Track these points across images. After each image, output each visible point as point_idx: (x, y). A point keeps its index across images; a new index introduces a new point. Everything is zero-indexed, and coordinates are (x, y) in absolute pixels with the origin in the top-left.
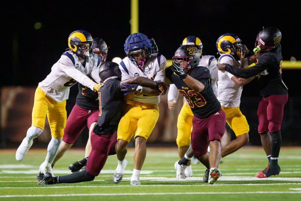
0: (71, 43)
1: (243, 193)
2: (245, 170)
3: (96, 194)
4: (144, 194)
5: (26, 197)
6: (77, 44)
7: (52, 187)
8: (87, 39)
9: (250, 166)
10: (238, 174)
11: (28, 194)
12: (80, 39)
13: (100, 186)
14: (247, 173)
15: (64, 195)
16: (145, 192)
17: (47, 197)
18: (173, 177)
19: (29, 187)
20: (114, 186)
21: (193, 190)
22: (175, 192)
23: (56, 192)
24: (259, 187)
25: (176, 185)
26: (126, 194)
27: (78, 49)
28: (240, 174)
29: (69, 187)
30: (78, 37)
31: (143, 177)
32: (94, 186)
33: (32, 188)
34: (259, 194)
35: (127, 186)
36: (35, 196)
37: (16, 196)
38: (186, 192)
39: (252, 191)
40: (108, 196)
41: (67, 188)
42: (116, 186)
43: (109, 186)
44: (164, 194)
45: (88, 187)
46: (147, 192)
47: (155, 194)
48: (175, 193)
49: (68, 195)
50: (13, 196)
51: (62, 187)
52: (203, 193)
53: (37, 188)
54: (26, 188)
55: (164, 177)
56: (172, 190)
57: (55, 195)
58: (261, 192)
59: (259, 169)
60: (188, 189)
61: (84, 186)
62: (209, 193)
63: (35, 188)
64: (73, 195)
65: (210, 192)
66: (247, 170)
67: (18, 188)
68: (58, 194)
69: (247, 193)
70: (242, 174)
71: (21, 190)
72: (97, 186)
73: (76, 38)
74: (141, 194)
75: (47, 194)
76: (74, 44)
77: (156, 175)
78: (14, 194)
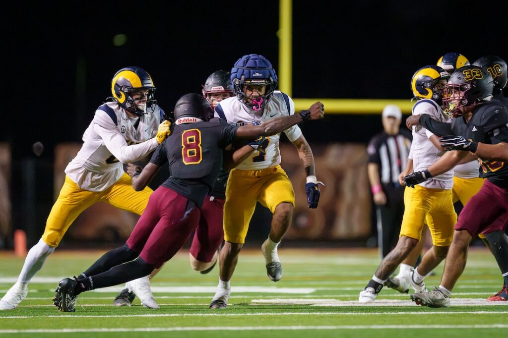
0: (115, 89)
1: (470, 326)
2: (472, 287)
3: (218, 328)
4: (300, 327)
5: (96, 333)
6: (125, 91)
7: (142, 316)
8: (143, 84)
9: (482, 281)
10: (461, 294)
11: (101, 326)
12: (131, 82)
13: (224, 315)
14: (476, 294)
15: (163, 329)
16: (302, 325)
17: (134, 332)
18: (349, 299)
19: (103, 315)
20: (248, 314)
21: (384, 321)
22: (354, 324)
23: (150, 324)
24: (498, 316)
25: (356, 314)
26: (269, 328)
27: (127, 100)
28: (465, 294)
29: (172, 315)
30: (128, 80)
31: (299, 298)
32: (215, 314)
33: (107, 316)
34: (497, 328)
35: (270, 314)
36: (113, 330)
37: (80, 330)
38: (371, 324)
39: (485, 323)
40: (239, 331)
41: (168, 316)
42: (252, 314)
43: (241, 315)
44: (334, 327)
45: (204, 315)
46: (306, 325)
47: (319, 328)
48: (354, 327)
49: (170, 329)
50: (75, 330)
51: (159, 315)
52: (401, 327)
53: (116, 316)
54: (98, 317)
55: (335, 300)
56: (348, 321)
57: (148, 330)
58: (501, 326)
59: (496, 287)
60: (375, 321)
61: (198, 314)
62: (411, 327)
63: (113, 316)
64: (179, 329)
65: (413, 324)
66: (477, 287)
67: (84, 316)
68: (153, 326)
69: (477, 326)
70: (468, 294)
71: (89, 320)
72: (219, 314)
73: (125, 80)
74: (294, 328)
75: (134, 327)
76: (121, 90)
77: (320, 296)
78: (77, 327)
